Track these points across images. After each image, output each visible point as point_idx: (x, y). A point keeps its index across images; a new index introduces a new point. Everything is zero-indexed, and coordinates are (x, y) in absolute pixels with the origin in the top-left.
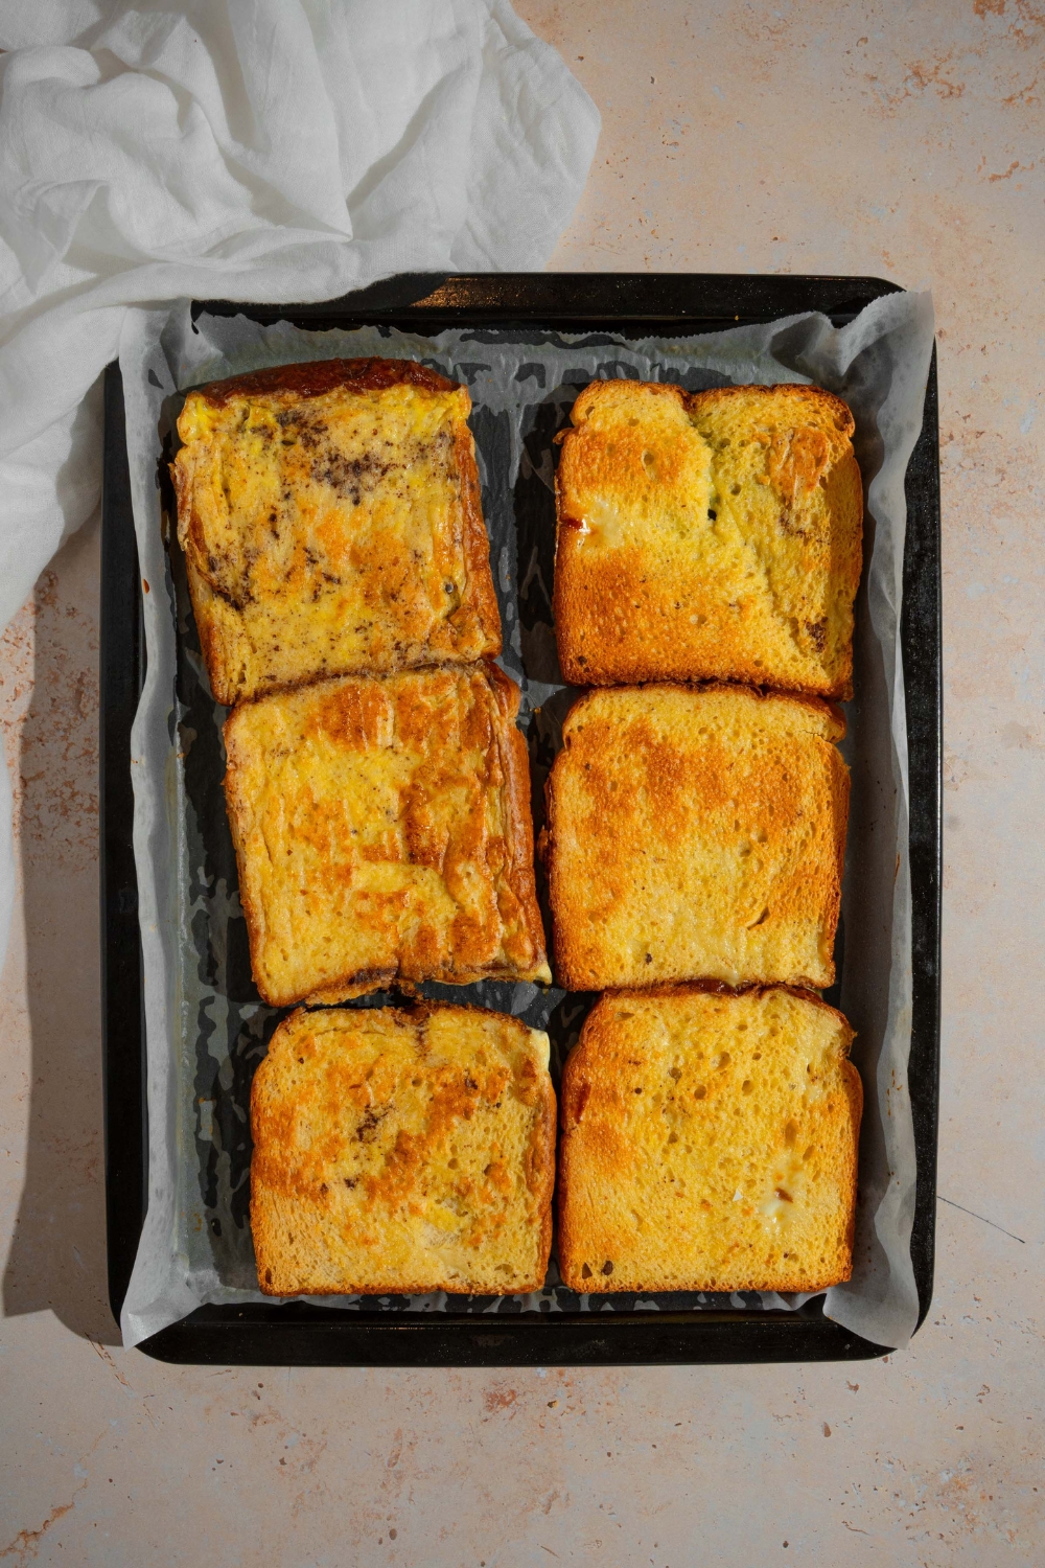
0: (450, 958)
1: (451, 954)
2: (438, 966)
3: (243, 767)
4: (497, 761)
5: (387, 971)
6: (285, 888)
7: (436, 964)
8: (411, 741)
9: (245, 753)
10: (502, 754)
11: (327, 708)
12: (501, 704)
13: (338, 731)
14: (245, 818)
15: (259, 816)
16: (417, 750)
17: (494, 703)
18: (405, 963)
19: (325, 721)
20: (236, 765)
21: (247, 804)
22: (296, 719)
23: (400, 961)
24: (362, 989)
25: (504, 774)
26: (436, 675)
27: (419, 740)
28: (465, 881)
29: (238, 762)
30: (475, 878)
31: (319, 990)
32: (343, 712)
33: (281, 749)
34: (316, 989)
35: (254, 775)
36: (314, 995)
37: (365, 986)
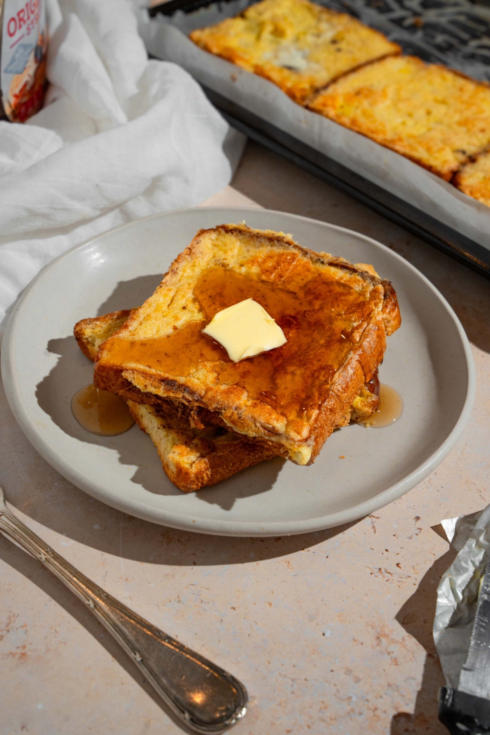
0: (244, 408)
1: (246, 406)
2: (231, 407)
3: (194, 255)
4: (361, 330)
5: (192, 393)
6: (165, 319)
7: (231, 404)
8: (310, 297)
9: (201, 250)
10: (367, 329)
11: (270, 257)
12: (385, 307)
13: (268, 271)
14: (172, 278)
15: (182, 282)
16: (310, 303)
17: (381, 305)
18: (210, 394)
19: (264, 261)
20: (190, 253)
21: (181, 273)
22: (246, 254)
23: (206, 392)
24: (167, 391)
25: (360, 339)
26: (353, 276)
27: (317, 298)
28: (289, 377)
29: (193, 251)
30: (298, 379)
31: (137, 371)
32: (278, 264)
33: (225, 262)
34: (135, 370)
35: (197, 264)
36: (131, 372)
37: (170, 391)
